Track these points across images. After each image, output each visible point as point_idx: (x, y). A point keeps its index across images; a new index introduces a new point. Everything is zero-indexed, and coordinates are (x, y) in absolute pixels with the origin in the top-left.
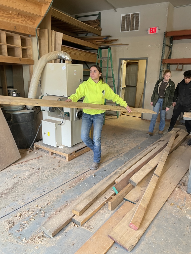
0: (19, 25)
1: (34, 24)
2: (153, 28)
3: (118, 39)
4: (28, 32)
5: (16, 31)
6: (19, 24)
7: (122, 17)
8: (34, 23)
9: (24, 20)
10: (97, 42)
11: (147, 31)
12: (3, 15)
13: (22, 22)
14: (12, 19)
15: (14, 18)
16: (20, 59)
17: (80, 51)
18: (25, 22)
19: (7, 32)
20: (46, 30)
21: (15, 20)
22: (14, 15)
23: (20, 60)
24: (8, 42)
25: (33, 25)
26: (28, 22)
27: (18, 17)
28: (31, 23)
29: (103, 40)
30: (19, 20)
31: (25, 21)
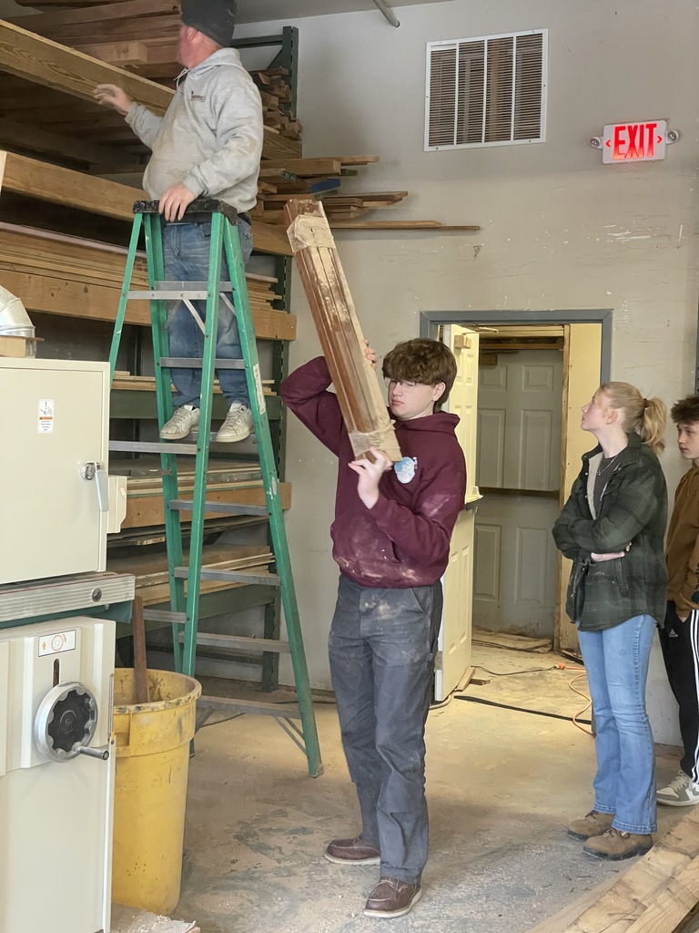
2: (633, 125)
3: (406, 194)
7: (436, 56)
11: (593, 142)
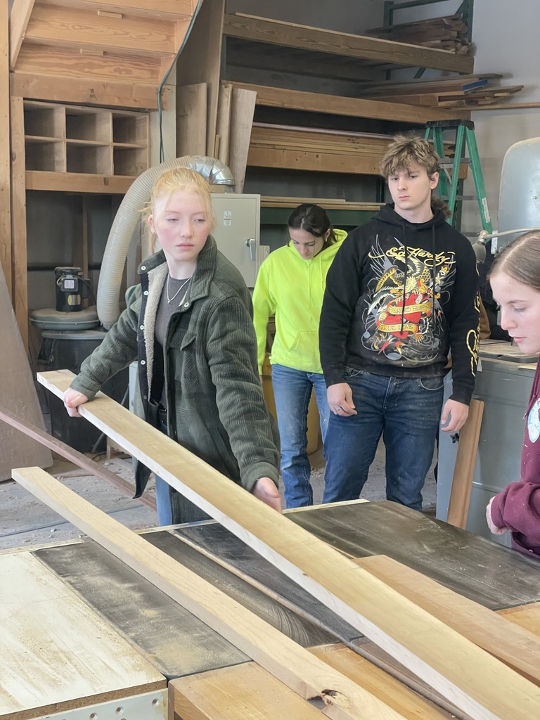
0: (105, 86)
1: (155, 76)
3: (523, 86)
4: (133, 102)
5: (94, 101)
6: (105, 80)
8: (154, 72)
9: (121, 68)
10: (439, 101)
12: (60, 61)
13: (117, 74)
14: (87, 70)
15: (91, 66)
16: (105, 179)
17: (359, 140)
18: (127, 73)
19: (70, 107)
20: (203, 87)
21: (95, 71)
22: (93, 57)
23: (106, 181)
24: (69, 134)
25: (150, 78)
26: (136, 72)
27: (105, 62)
28: (146, 74)
29: (461, 93)
30: (106, 70)
31: (124, 70)
